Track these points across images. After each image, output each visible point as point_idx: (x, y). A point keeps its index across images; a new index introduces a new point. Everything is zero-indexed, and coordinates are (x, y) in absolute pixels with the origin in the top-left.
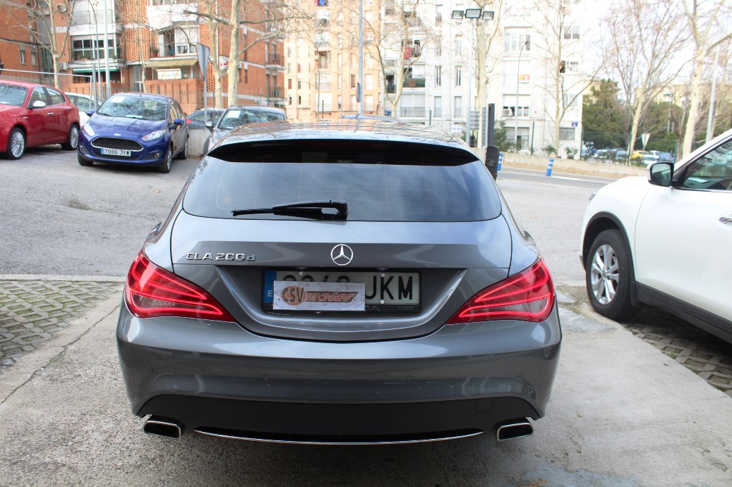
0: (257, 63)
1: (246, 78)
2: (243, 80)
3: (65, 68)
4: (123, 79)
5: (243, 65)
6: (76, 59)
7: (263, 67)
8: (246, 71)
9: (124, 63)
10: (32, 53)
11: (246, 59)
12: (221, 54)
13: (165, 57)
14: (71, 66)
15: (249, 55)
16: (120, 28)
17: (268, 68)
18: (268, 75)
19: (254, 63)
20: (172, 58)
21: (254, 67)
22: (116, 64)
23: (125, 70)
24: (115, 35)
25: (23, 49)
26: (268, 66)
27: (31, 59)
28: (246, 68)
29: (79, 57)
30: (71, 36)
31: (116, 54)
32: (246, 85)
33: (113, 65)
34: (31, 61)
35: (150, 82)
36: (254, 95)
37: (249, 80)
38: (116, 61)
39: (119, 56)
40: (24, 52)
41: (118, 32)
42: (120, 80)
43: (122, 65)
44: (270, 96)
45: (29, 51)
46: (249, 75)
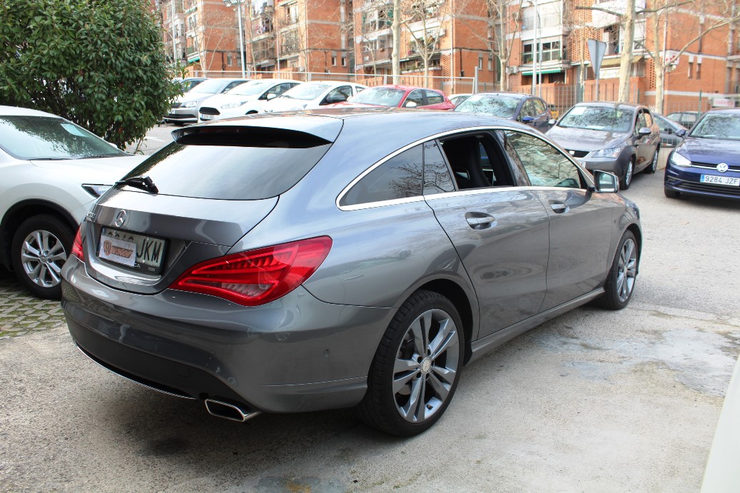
0: (715, 55)
1: (699, 73)
2: (695, 75)
3: (515, 71)
4: (566, 80)
5: (695, 59)
6: (525, 62)
7: (724, 59)
8: (699, 65)
9: (569, 63)
10: (489, 59)
11: (700, 52)
12: (668, 48)
13: (609, 55)
14: (521, 69)
15: (705, 47)
16: (566, 29)
17: (730, 61)
18: (730, 69)
19: (711, 55)
20: (615, 56)
21: (710, 60)
22: (561, 65)
23: (570, 71)
24: (561, 37)
25: (481, 56)
26: (730, 58)
27: (487, 65)
28: (699, 61)
29: (528, 60)
30: (523, 41)
31: (561, 55)
32: (697, 81)
33: (558, 66)
34: (487, 67)
35: (591, 82)
36: (708, 92)
37: (702, 75)
38: (561, 62)
39: (564, 57)
40: (482, 59)
41: (565, 34)
42: (564, 81)
43: (566, 66)
44: (729, 92)
45: (486, 58)
46: (702, 69)
